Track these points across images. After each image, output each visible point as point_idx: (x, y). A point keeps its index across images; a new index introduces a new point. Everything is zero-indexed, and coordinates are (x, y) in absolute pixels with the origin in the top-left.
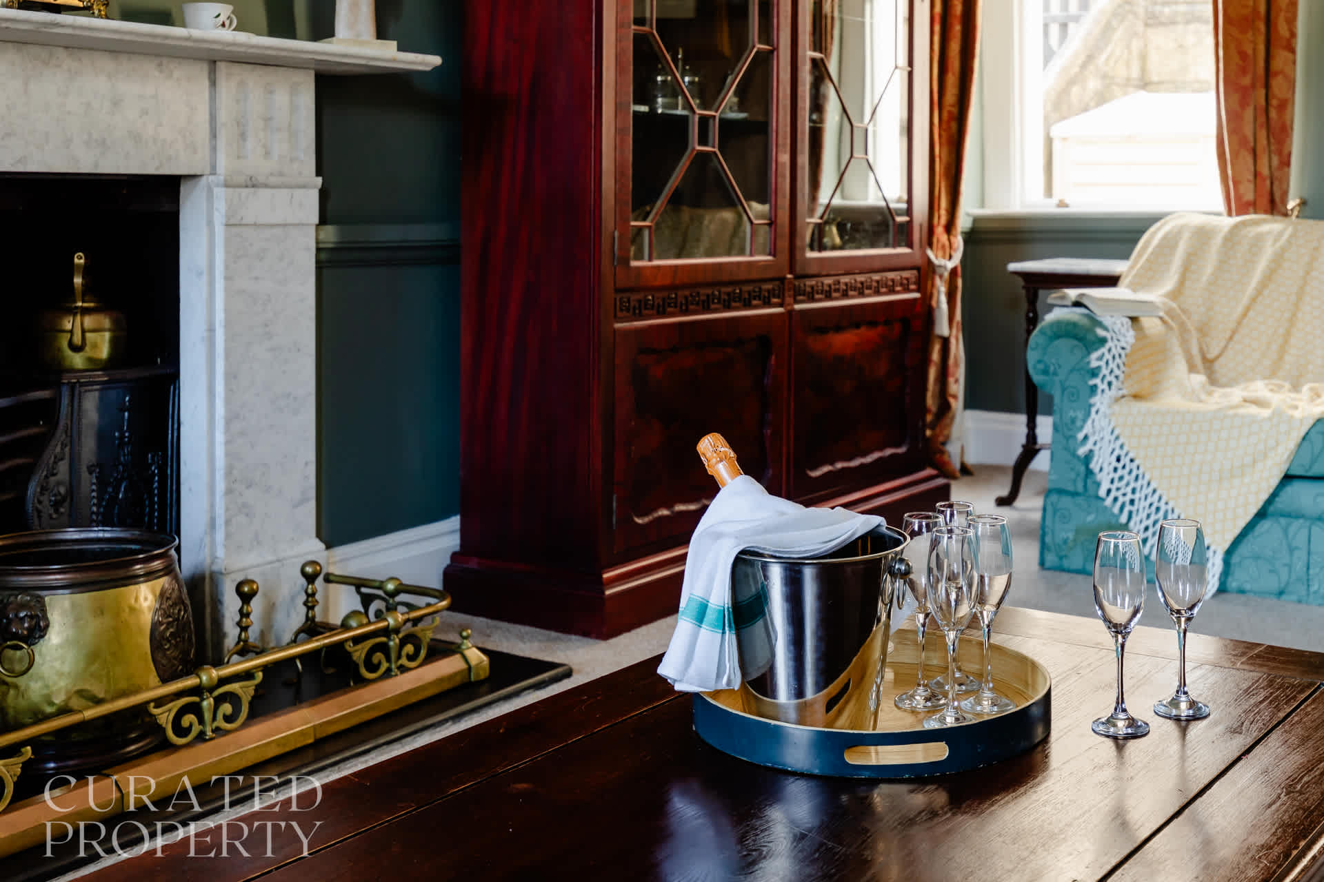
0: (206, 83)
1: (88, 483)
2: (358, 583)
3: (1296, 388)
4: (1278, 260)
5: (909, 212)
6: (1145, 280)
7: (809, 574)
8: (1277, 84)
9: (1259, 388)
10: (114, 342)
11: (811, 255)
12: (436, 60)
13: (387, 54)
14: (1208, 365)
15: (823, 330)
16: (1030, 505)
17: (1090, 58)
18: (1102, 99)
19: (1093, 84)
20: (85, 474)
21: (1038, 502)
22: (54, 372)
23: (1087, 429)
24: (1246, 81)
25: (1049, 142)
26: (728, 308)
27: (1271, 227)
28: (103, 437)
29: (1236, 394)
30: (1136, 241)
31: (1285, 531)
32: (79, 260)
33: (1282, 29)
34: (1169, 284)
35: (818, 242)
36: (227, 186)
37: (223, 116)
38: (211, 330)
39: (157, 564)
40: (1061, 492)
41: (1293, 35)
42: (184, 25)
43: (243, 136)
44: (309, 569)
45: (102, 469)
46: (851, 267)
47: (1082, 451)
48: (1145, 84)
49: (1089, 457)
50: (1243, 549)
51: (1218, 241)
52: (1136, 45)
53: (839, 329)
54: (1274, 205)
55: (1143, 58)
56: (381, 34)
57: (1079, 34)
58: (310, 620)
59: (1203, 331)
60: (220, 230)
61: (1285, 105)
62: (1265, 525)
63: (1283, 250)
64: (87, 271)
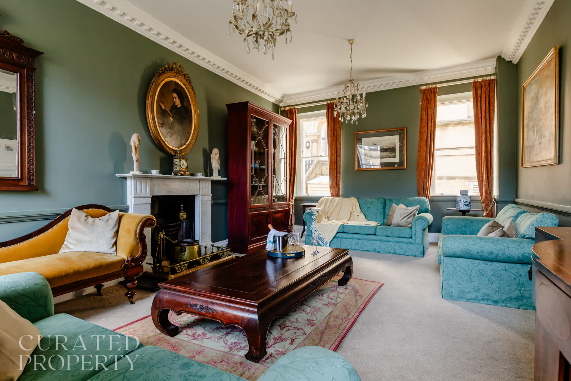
0: (198, 183)
1: (184, 234)
2: (217, 247)
3: (339, 221)
4: (337, 204)
5: (287, 196)
6: (319, 207)
7: (281, 238)
8: (338, 178)
9: (334, 221)
10: (186, 216)
11: (274, 203)
12: (226, 179)
13: (220, 178)
14: (328, 218)
15: (275, 214)
16: (304, 238)
17: (313, 171)
18: (315, 177)
19: (313, 175)
20: (184, 233)
21: (305, 238)
22: (180, 221)
23: (311, 227)
24: (334, 178)
25: (307, 184)
26: (263, 211)
27: (337, 199)
28: (186, 229)
29: (331, 222)
30: (319, 200)
31: (337, 240)
32: (182, 206)
33: (338, 170)
34: (323, 206)
35: (274, 201)
36: (202, 196)
37: (201, 187)
38: (199, 215)
39: (197, 243)
40: (308, 235)
41: (340, 171)
42: (196, 176)
43: (203, 189)
44: (212, 245)
45: (186, 232)
46: (279, 205)
47: (311, 230)
48: (322, 174)
49: (312, 230)
50: (332, 242)
51: (330, 200)
52: (320, 168)
53: (277, 213)
54: (337, 195)
55: (321, 170)
56: (219, 175)
57: (312, 167)
58: (212, 251)
59: (327, 213)
60: (200, 202)
61: (339, 181)
62: (334, 239)
63: (338, 202)
64: (183, 207)
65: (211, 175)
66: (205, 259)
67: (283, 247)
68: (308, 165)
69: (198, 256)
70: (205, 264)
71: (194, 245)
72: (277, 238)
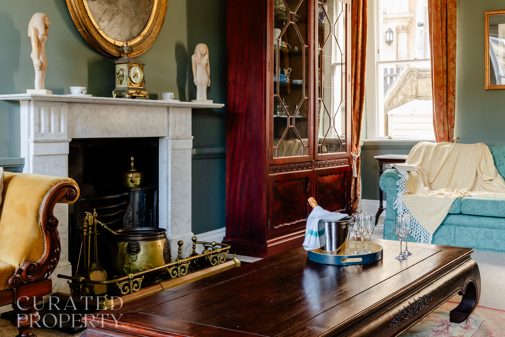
0: (167, 113)
1: (136, 216)
2: (204, 244)
3: (453, 191)
4: (449, 155)
5: (346, 141)
6: (412, 161)
7: (333, 225)
8: (450, 104)
9: (443, 191)
10: (141, 180)
11: (320, 154)
12: (223, 105)
13: (210, 104)
14: (430, 185)
15: (322, 176)
16: (381, 225)
17: (400, 89)
18: (403, 102)
19: (401, 97)
20: (136, 214)
21: (383, 225)
22: (129, 189)
23: (396, 202)
24: (441, 104)
25: (387, 117)
26: (298, 170)
27: (448, 146)
28: (140, 205)
29: (436, 192)
30: (411, 149)
31: (449, 229)
32: (132, 159)
33: (451, 89)
34: (419, 162)
35: (320, 151)
36: (172, 139)
37: (171, 121)
38: (168, 177)
39: (162, 235)
40: (389, 220)
41: (454, 91)
42: (162, 99)
43: (175, 126)
44: (194, 239)
45: (140, 213)
46: (330, 158)
47: (394, 208)
48: (417, 97)
49: (396, 210)
50: (438, 234)
51: (433, 150)
52: (414, 84)
53: (327, 175)
54: (449, 139)
55: (417, 88)
56: (208, 99)
57: (397, 81)
58: (194, 252)
59: (428, 175)
60: (170, 151)
61: (452, 110)
62: (443, 227)
63: (451, 152)
64: (134, 161)
65: (193, 97)
66: (179, 268)
67: (338, 245)
68: (388, 79)
69: (164, 263)
70: (178, 277)
71: (157, 239)
72: (326, 224)
